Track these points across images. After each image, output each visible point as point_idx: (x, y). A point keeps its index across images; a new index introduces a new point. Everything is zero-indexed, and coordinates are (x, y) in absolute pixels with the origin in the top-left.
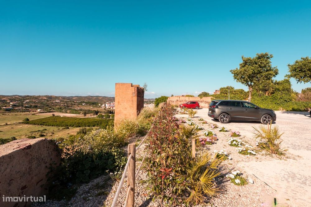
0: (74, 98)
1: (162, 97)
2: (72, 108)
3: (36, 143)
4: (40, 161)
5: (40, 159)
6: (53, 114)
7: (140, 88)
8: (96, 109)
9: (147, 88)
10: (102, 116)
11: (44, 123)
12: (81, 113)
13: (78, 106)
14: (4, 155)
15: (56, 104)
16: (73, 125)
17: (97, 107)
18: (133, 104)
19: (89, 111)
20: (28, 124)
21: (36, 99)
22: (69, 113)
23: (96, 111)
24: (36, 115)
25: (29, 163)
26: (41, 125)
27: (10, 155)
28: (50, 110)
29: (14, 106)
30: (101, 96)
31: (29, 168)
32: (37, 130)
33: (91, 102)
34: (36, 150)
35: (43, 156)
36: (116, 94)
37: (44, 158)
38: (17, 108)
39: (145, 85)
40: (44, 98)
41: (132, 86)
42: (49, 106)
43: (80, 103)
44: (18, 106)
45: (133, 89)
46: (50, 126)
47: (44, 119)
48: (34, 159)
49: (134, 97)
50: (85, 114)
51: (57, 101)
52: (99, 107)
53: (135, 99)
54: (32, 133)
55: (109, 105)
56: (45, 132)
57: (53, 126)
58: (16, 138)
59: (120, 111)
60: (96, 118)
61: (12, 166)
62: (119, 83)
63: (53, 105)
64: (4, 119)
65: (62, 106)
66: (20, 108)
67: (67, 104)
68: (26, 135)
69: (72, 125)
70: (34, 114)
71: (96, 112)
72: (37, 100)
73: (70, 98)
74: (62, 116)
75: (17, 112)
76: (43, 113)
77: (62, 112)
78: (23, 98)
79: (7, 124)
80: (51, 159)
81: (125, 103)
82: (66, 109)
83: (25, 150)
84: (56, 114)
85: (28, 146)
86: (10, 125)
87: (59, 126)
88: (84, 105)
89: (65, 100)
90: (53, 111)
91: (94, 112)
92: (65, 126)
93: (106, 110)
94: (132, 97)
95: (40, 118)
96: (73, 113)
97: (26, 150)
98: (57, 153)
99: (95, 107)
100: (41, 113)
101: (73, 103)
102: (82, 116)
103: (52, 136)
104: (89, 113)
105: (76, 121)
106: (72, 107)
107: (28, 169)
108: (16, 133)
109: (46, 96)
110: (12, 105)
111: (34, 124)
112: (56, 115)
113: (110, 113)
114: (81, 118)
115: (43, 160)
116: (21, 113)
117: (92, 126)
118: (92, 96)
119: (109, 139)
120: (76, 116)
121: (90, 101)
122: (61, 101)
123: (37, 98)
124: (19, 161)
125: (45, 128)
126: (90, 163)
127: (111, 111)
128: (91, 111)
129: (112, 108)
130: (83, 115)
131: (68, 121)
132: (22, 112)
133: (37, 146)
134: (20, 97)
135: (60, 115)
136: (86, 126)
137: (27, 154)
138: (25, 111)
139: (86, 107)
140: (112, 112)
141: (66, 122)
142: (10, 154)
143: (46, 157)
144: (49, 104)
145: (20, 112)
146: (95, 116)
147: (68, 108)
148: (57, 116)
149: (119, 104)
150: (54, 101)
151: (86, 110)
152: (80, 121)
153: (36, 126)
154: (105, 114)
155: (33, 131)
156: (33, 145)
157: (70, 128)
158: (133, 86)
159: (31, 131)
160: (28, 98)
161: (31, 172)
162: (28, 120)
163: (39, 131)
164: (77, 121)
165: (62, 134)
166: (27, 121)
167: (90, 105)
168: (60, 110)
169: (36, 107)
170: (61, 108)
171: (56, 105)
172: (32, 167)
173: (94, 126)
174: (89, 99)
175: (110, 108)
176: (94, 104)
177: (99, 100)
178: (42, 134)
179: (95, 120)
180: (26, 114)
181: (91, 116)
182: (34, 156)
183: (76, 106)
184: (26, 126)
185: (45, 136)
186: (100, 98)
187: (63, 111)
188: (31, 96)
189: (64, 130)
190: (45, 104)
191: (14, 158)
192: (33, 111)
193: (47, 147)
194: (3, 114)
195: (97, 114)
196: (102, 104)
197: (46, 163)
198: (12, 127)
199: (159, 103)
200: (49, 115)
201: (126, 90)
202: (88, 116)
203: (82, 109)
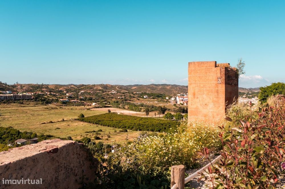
0: (134, 88)
1: (275, 84)
2: (132, 102)
3: (64, 147)
4: (69, 172)
5: (69, 169)
6: (108, 110)
7: (232, 70)
8: (162, 105)
9: (244, 69)
10: (172, 116)
11: (99, 121)
12: (142, 110)
13: (139, 100)
14: (28, 157)
15: (112, 96)
16: (133, 128)
17: (164, 101)
18: (217, 97)
19: (153, 107)
20: (84, 121)
21: (90, 89)
22: (127, 110)
23: (163, 107)
24: (91, 111)
25: (55, 172)
26: (96, 124)
27: (33, 158)
28: (106, 104)
29: (70, 97)
30: (169, 85)
31: (56, 178)
32: (92, 131)
33: (155, 94)
34: (64, 156)
35: (72, 165)
36: (189, 81)
37: (74, 169)
38: (73, 101)
39: (240, 64)
40: (98, 88)
41: (216, 66)
42: (104, 99)
43: (141, 96)
44: (74, 98)
45: (219, 71)
46: (106, 126)
47: (99, 116)
48: (61, 167)
49: (220, 85)
50: (147, 112)
51: (114, 92)
52: (166, 102)
53: (222, 88)
54: (87, 133)
55: (181, 99)
56: (100, 134)
57: (108, 126)
58: (72, 138)
59: (197, 108)
60: (163, 119)
61: (36, 173)
62: (194, 63)
63: (108, 97)
64: (61, 114)
65: (119, 99)
66: (75, 100)
67: (124, 96)
68: (81, 135)
69: (131, 127)
70: (89, 109)
71: (162, 109)
72: (92, 90)
73: (128, 88)
74: (119, 114)
75: (73, 106)
76: (98, 107)
77: (120, 108)
78: (78, 88)
79: (63, 120)
80: (83, 171)
81: (204, 96)
82: (124, 103)
83: (50, 153)
84: (113, 110)
85: (55, 149)
86: (67, 122)
87: (116, 127)
88: (146, 98)
89: (123, 91)
90: (109, 105)
91: (160, 108)
92: (123, 128)
93: (177, 107)
94: (217, 85)
95: (95, 115)
96: (132, 110)
97: (52, 153)
98: (90, 164)
99: (161, 101)
100: (96, 107)
101: (132, 95)
102: (143, 115)
103: (107, 139)
104: (153, 111)
105: (135, 121)
106: (130, 100)
107: (54, 180)
108: (72, 132)
109: (101, 85)
110: (68, 96)
111: (89, 122)
112: (112, 112)
113: (183, 112)
114: (142, 118)
115: (72, 170)
116: (77, 107)
117: (157, 131)
118: (156, 85)
119: (166, 153)
120: (137, 114)
121: (154, 92)
122: (118, 92)
123: (92, 88)
124: (44, 168)
125: (101, 129)
126: (133, 186)
127: (184, 109)
128: (156, 107)
129: (185, 104)
130: (145, 113)
131: (126, 121)
132: (78, 105)
133: (64, 150)
134: (75, 87)
135: (117, 111)
136: (148, 130)
137: (53, 159)
138: (80, 105)
139: (148, 101)
140: (185, 111)
141: (124, 121)
142: (33, 156)
143: (77, 167)
144: (104, 96)
145: (76, 105)
146: (161, 116)
147: (126, 102)
148: (114, 113)
149: (194, 97)
150: (110, 93)
151: (148, 106)
152: (141, 122)
153: (91, 124)
154: (175, 114)
155: (88, 131)
156: (60, 148)
157: (128, 130)
158: (219, 66)
159: (86, 131)
160: (83, 87)
161: (58, 184)
162: (83, 116)
163: (94, 131)
164: (137, 122)
165: (119, 139)
166: (82, 118)
167: (154, 99)
168: (117, 104)
169: (91, 99)
170: (117, 102)
171: (112, 98)
172: (59, 178)
173: (159, 131)
174: (152, 89)
175: (182, 104)
176: (159, 96)
177: (167, 90)
178: (98, 136)
179: (161, 122)
180: (81, 108)
181: (155, 115)
182: (61, 164)
183: (135, 99)
184: (81, 124)
185: (100, 139)
186: (168, 88)
187: (120, 106)
188: (86, 85)
189: (122, 134)
190: (100, 96)
191: (38, 162)
192: (88, 105)
193: (77, 154)
194: (60, 108)
195: (163, 113)
196: (170, 98)
197: (76, 176)
198: (68, 124)
199: (267, 96)
200: (105, 110)
201: (206, 73)
202: (152, 115)
203: (143, 104)
